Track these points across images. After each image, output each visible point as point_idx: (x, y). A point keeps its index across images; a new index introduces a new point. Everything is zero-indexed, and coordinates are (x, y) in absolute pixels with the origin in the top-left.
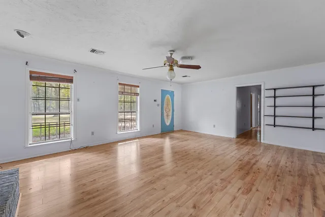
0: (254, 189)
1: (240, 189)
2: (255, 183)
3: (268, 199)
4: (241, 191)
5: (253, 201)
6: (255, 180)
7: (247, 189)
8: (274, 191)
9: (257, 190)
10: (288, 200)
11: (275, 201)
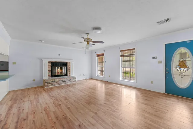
0: (44, 112)
1: (49, 107)
2: (46, 115)
3: (35, 113)
4: (48, 107)
5: (40, 108)
6: (48, 117)
7: (46, 109)
8: (34, 119)
9: (42, 113)
10: (25, 120)
11: (31, 114)
